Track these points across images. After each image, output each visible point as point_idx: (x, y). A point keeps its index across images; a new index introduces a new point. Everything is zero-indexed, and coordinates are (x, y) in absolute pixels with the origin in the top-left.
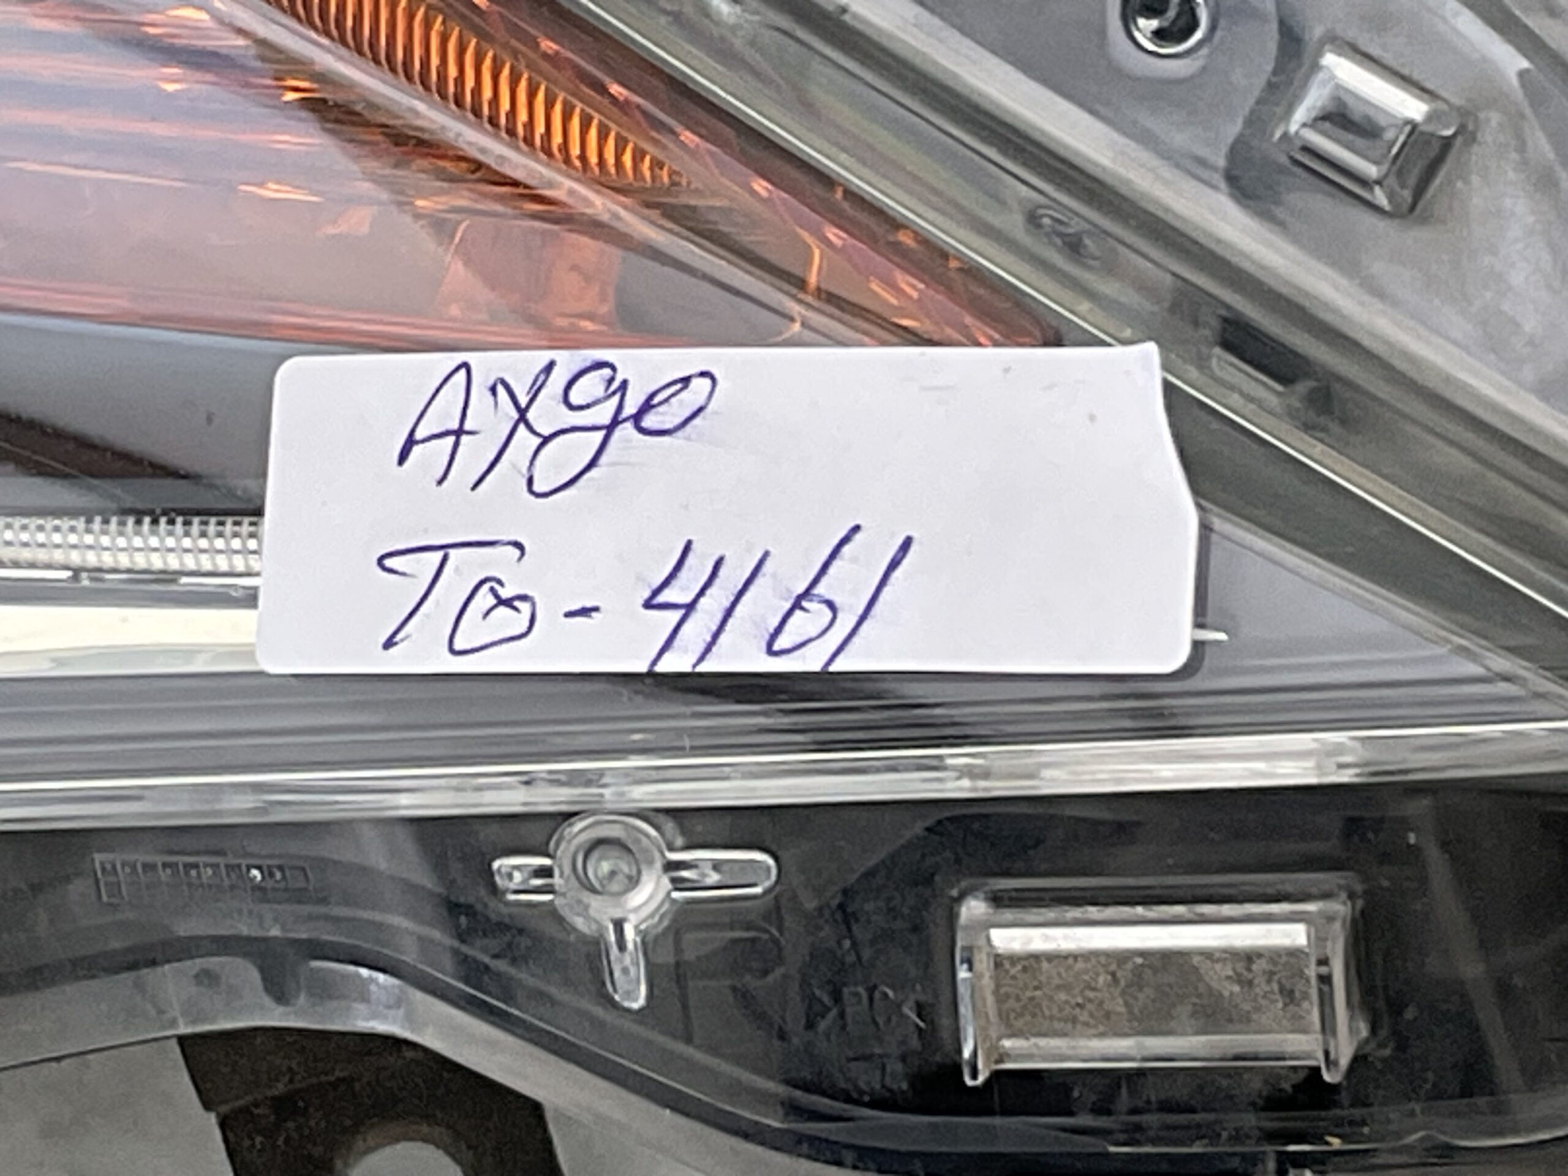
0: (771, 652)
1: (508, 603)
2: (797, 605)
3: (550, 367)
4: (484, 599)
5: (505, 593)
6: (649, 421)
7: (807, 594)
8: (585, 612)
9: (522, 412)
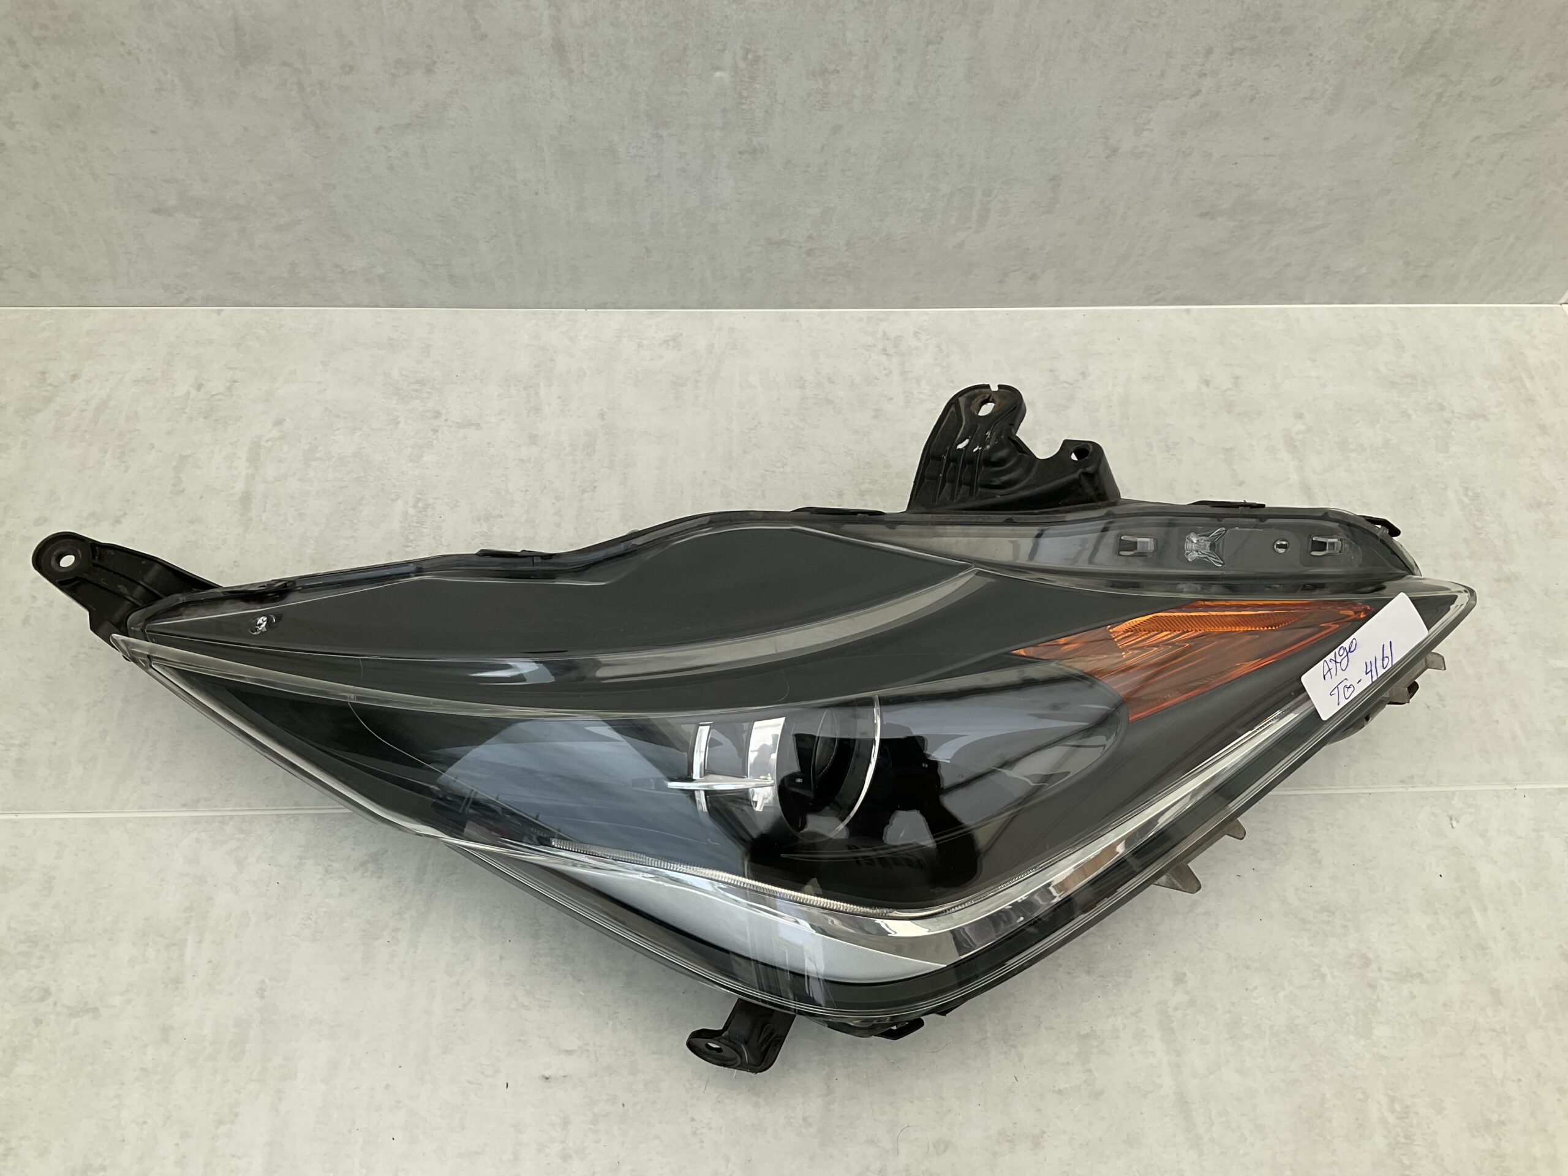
0: (1384, 668)
1: (1349, 687)
2: (1383, 660)
3: (1335, 653)
4: (1346, 689)
5: (1348, 686)
6: (1352, 650)
7: (1383, 658)
8: (1359, 681)
9: (1335, 661)
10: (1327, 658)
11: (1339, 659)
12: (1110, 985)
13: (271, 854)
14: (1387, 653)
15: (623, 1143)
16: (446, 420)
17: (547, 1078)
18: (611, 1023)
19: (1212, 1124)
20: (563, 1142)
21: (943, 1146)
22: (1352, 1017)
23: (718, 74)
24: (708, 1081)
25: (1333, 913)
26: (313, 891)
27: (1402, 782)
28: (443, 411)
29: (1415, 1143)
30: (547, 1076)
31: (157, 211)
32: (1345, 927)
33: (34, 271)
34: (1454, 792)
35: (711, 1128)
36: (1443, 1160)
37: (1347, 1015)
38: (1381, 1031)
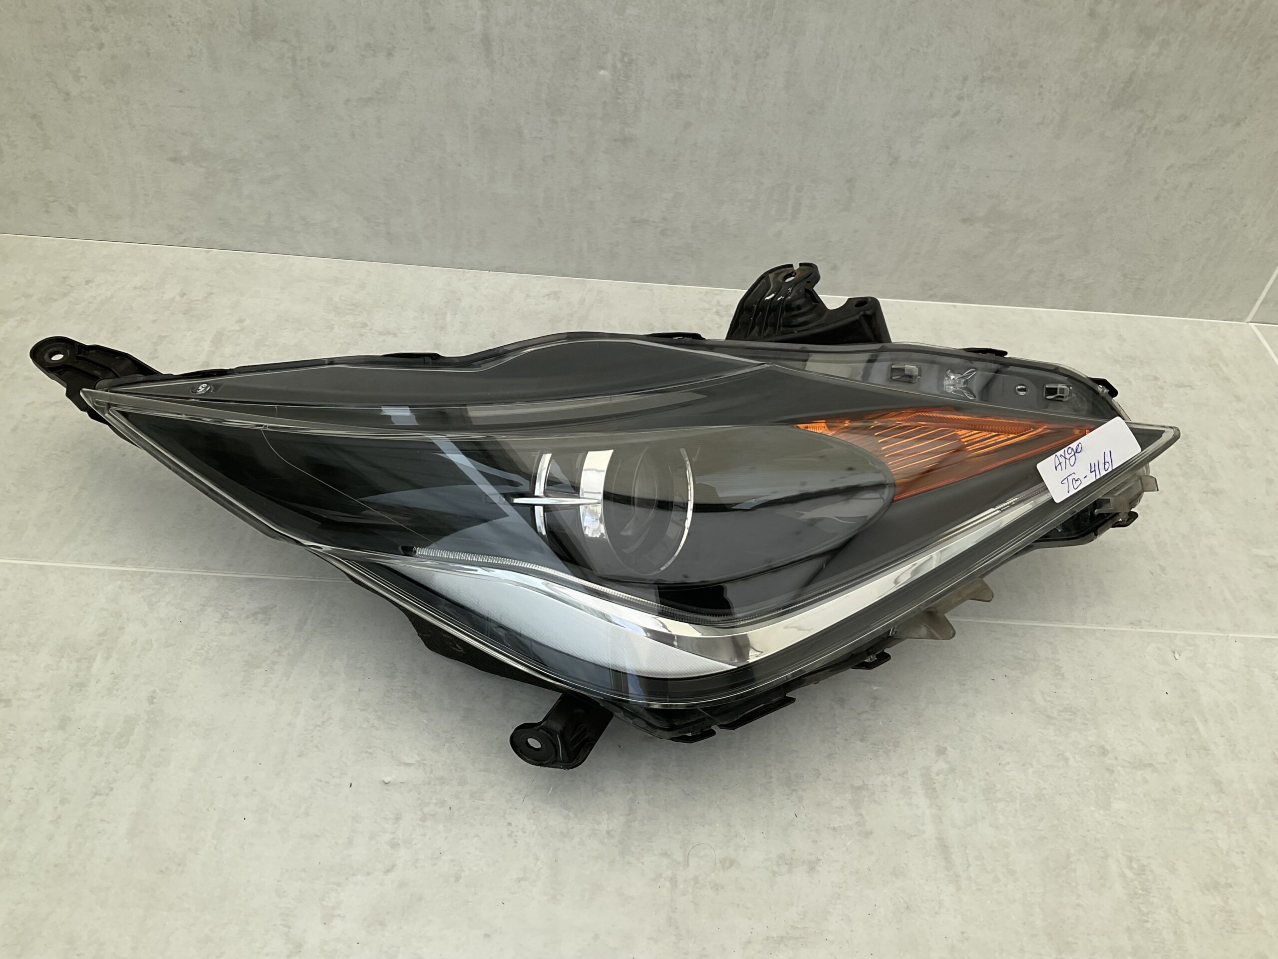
0: (1106, 471)
1: (1077, 480)
2: (1105, 464)
3: (1064, 451)
4: (1074, 481)
5: (1076, 479)
6: (1078, 451)
7: (1105, 462)
8: (1086, 477)
9: (1065, 457)
10: (1058, 454)
11: (1068, 456)
12: (881, 751)
13: (179, 601)
14: (1108, 459)
15: (446, 838)
16: (371, 329)
17: (386, 783)
18: (447, 745)
19: (969, 866)
20: (393, 833)
21: (729, 863)
22: (1092, 791)
23: (602, 72)
24: (526, 795)
25: (1075, 714)
26: (209, 630)
27: (1132, 624)
28: (369, 324)
29: (1152, 895)
30: (386, 781)
31: (174, 160)
32: (1085, 724)
33: (73, 206)
34: (1176, 635)
35: (524, 832)
36: (1177, 911)
37: (1089, 790)
38: (1116, 805)
